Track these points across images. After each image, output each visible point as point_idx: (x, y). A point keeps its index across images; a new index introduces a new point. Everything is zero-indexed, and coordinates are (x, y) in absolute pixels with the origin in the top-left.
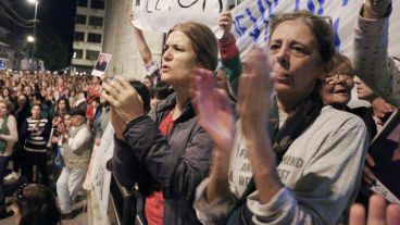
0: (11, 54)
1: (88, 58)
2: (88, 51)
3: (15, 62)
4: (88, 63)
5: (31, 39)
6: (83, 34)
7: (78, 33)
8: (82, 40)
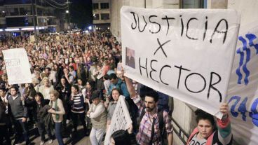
0: (57, 21)
1: (102, 19)
2: (102, 14)
3: (60, 26)
4: (103, 22)
5: (67, 12)
6: (97, 4)
7: (95, 4)
8: (98, 8)
